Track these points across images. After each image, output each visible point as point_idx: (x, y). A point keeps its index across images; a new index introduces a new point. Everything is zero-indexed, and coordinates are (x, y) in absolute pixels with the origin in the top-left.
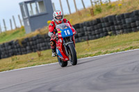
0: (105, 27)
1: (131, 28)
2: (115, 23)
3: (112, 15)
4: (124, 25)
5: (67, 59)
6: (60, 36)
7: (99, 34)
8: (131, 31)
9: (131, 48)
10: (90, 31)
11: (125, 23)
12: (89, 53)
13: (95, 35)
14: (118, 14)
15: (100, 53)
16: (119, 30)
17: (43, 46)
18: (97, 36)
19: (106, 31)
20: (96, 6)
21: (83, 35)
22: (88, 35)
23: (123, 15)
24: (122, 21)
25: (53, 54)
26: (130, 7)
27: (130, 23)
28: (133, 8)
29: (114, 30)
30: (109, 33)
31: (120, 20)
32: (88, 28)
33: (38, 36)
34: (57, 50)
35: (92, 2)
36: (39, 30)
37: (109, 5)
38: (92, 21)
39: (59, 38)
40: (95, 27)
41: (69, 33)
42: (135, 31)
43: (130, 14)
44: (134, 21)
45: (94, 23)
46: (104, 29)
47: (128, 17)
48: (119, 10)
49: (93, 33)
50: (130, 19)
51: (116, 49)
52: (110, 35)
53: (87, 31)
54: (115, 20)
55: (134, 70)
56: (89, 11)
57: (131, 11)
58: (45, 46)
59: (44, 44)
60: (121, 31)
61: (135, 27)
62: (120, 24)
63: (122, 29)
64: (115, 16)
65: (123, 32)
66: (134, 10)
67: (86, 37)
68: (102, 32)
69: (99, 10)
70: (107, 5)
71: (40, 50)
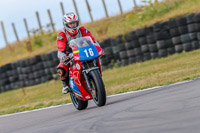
0: (48, 67)
5: (88, 97)
6: (77, 58)
7: (39, 77)
10: (27, 73)
12: (27, 106)
13: (34, 79)
15: (41, 105)
18: (37, 80)
19: (50, 74)
20: (35, 38)
21: (17, 79)
22: (23, 80)
25: (64, 89)
30: (54, 76)
32: (24, 70)
34: (71, 83)
35: (28, 32)
37: (53, 35)
38: (29, 60)
39: (75, 62)
40: (34, 68)
41: (92, 54)
45: (32, 62)
46: (46, 70)
49: (31, 76)
53: (22, 73)
56: (25, 45)
67: (21, 83)
68: (44, 75)
69: (39, 43)
70: (50, 35)
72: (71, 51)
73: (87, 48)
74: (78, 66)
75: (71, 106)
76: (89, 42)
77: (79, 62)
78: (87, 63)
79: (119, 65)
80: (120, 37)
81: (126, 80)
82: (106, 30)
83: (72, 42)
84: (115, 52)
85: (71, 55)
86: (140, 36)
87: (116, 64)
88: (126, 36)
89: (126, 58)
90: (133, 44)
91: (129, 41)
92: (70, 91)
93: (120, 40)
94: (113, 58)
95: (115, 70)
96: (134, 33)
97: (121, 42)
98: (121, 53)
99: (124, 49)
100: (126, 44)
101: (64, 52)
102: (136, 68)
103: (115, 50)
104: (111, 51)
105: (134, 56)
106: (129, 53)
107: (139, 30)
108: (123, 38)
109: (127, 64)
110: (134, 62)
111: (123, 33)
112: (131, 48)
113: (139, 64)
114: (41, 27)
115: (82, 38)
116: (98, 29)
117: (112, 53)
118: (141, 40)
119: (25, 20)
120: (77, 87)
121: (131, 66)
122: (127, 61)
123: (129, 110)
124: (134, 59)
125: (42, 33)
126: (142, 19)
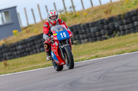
1: (96, 36)
2: (80, 32)
3: (77, 24)
4: (89, 34)
5: (63, 63)
6: (56, 39)
8: (96, 40)
9: (96, 57)
11: (90, 32)
14: (83, 23)
16: (84, 39)
17: (8, 56)
23: (88, 25)
24: (87, 30)
25: (48, 58)
26: (95, 16)
27: (94, 32)
28: (98, 17)
29: (79, 39)
30: (75, 42)
31: (85, 29)
33: (3, 45)
34: (52, 54)
36: (5, 40)
41: (65, 36)
42: (100, 40)
43: (95, 23)
44: (99, 30)
47: (93, 26)
48: (84, 19)
50: (95, 28)
51: (81, 58)
52: (75, 44)
54: (80, 29)
55: (99, 78)
57: (96, 20)
58: (11, 55)
59: (9, 53)
60: (86, 40)
61: (100, 35)
62: (85, 32)
63: (87, 38)
64: (79, 25)
65: (88, 41)
66: (99, 19)
69: (64, 20)
70: (72, 14)
71: (6, 59)
72: (52, 34)
73: (62, 32)
74: (56, 44)
75: (53, 69)
76: (63, 28)
77: (57, 41)
78: (62, 41)
79: (119, 35)
80: (120, 16)
81: (124, 45)
82: (110, 11)
83: (53, 28)
84: (116, 26)
85: (52, 36)
86: (134, 15)
87: (117, 34)
88: (124, 16)
89: (124, 30)
90: (128, 20)
91: (126, 19)
92: (52, 59)
93: (120, 18)
94: (115, 30)
95: (116, 38)
96: (129, 13)
97: (120, 19)
98: (120, 27)
99: (122, 24)
100: (124, 21)
101: (47, 34)
102: (131, 37)
103: (116, 25)
104: (114, 25)
105: (129, 29)
106: (126, 27)
107: (132, 11)
108: (122, 17)
109: (124, 34)
110: (129, 33)
111: (122, 13)
112: (127, 24)
113: (132, 34)
114: (65, 8)
115: (59, 26)
116: (105, 10)
117: (114, 27)
118: (134, 18)
119: (54, 4)
120: (56, 57)
121: (127, 36)
122: (125, 32)
123: (125, 65)
124: (129, 31)
125: (66, 13)
126: (135, 4)
